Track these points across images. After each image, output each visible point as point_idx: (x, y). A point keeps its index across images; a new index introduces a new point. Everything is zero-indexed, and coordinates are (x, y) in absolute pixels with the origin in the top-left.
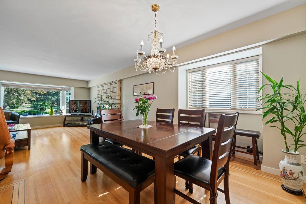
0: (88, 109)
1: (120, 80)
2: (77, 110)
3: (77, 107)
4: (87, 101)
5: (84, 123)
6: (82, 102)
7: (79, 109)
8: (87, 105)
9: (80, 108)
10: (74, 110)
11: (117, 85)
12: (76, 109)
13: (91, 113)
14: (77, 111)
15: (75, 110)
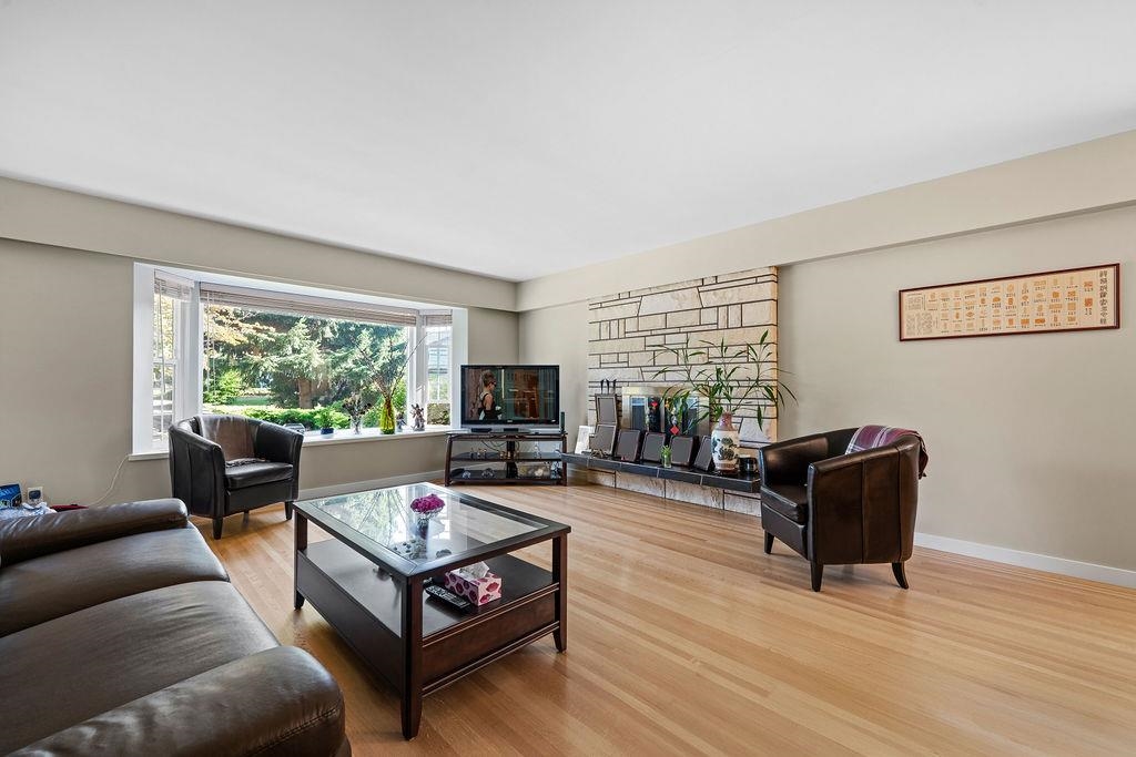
0: (546, 405)
1: (777, 268)
2: (498, 408)
3: (496, 395)
4: (541, 372)
5: (537, 468)
6: (519, 373)
7: (504, 405)
8: (541, 387)
9: (512, 400)
10: (484, 408)
11: (768, 290)
12: (494, 405)
13: (557, 423)
14: (499, 412)
15: (488, 407)
